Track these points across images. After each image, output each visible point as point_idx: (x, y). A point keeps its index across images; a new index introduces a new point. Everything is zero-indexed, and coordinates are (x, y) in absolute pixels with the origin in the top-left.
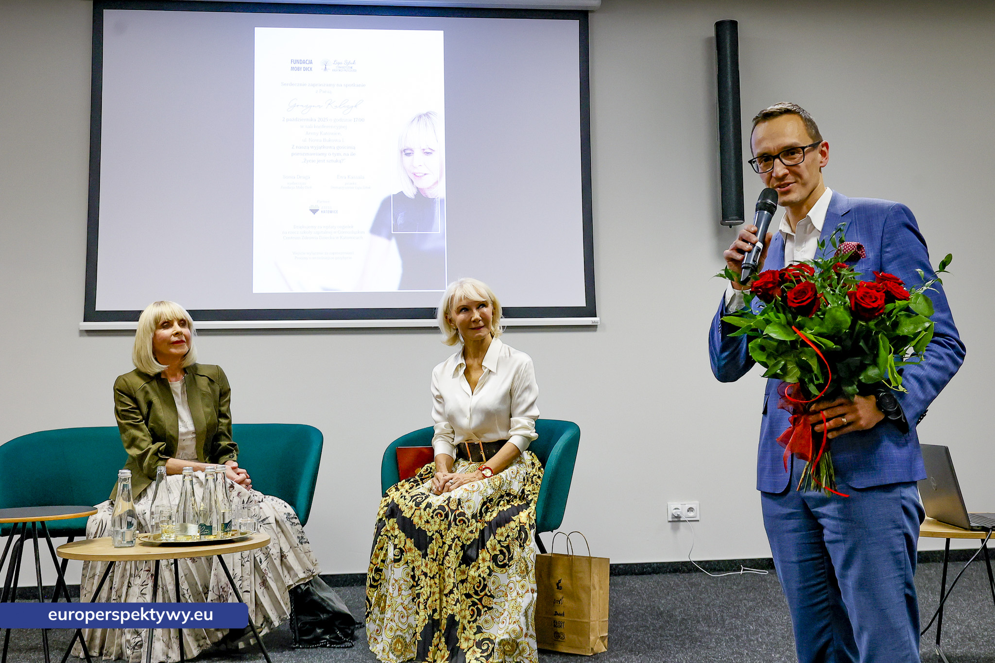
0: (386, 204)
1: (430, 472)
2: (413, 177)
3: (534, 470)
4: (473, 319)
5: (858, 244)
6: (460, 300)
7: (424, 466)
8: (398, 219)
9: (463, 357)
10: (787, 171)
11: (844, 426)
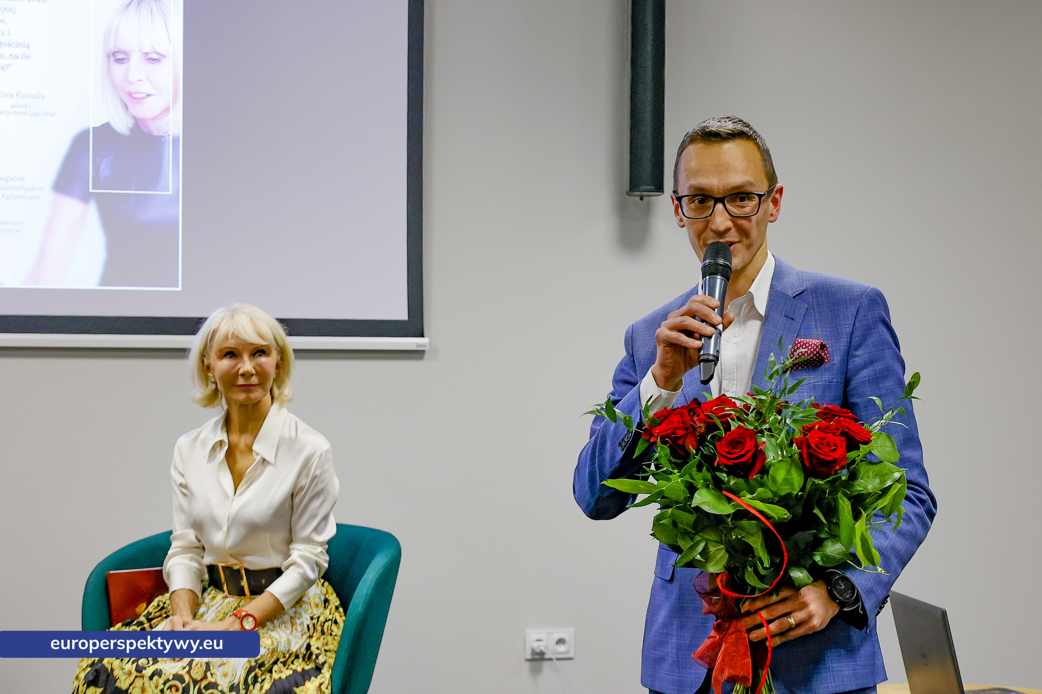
0: (80, 141)
1: (163, 608)
2: (129, 99)
3: (327, 612)
4: (241, 371)
5: (822, 343)
6: (226, 337)
7: (152, 601)
8: (101, 168)
9: (225, 430)
10: (730, 224)
11: (791, 629)
